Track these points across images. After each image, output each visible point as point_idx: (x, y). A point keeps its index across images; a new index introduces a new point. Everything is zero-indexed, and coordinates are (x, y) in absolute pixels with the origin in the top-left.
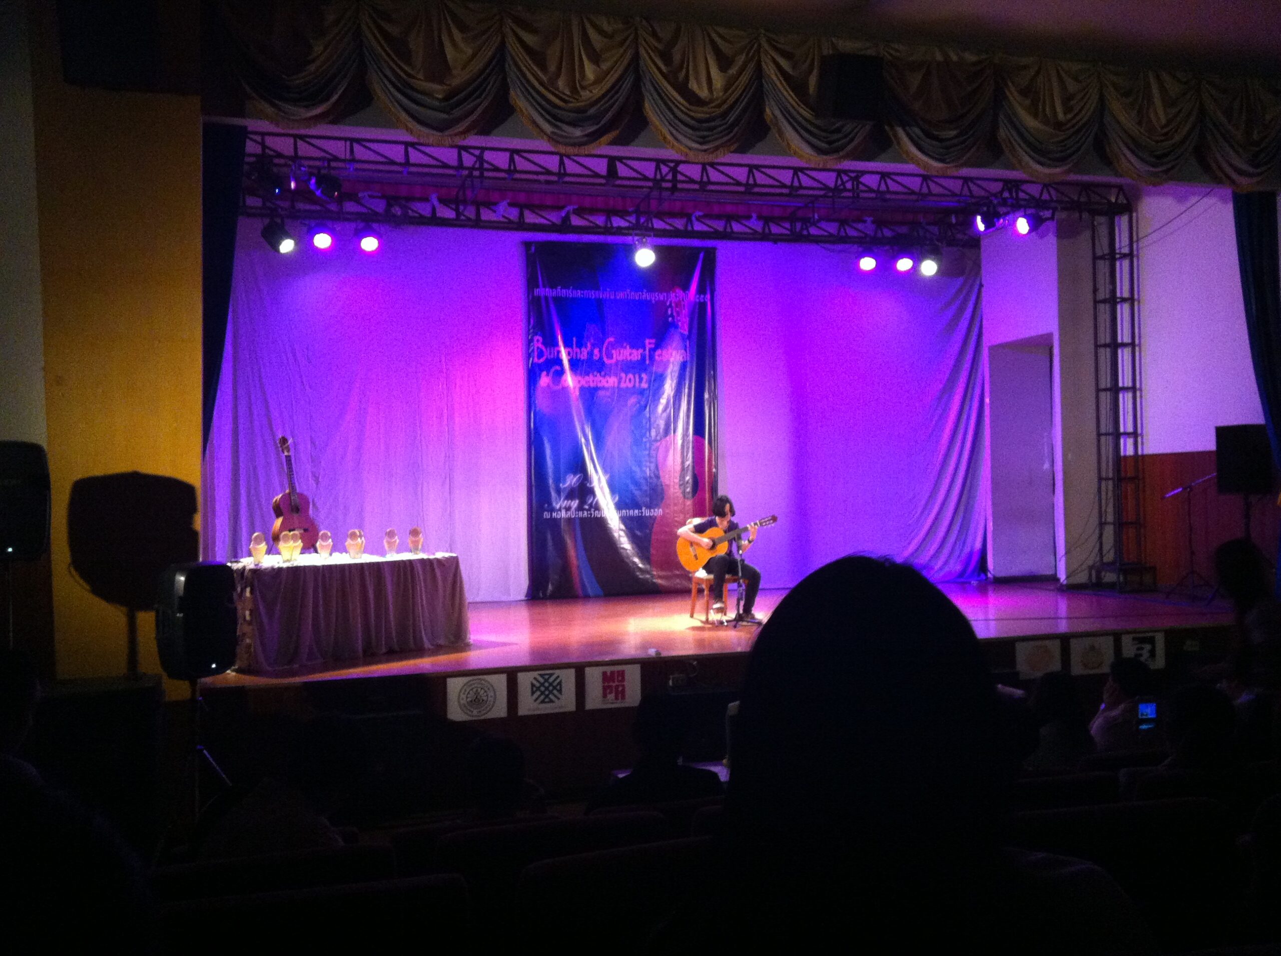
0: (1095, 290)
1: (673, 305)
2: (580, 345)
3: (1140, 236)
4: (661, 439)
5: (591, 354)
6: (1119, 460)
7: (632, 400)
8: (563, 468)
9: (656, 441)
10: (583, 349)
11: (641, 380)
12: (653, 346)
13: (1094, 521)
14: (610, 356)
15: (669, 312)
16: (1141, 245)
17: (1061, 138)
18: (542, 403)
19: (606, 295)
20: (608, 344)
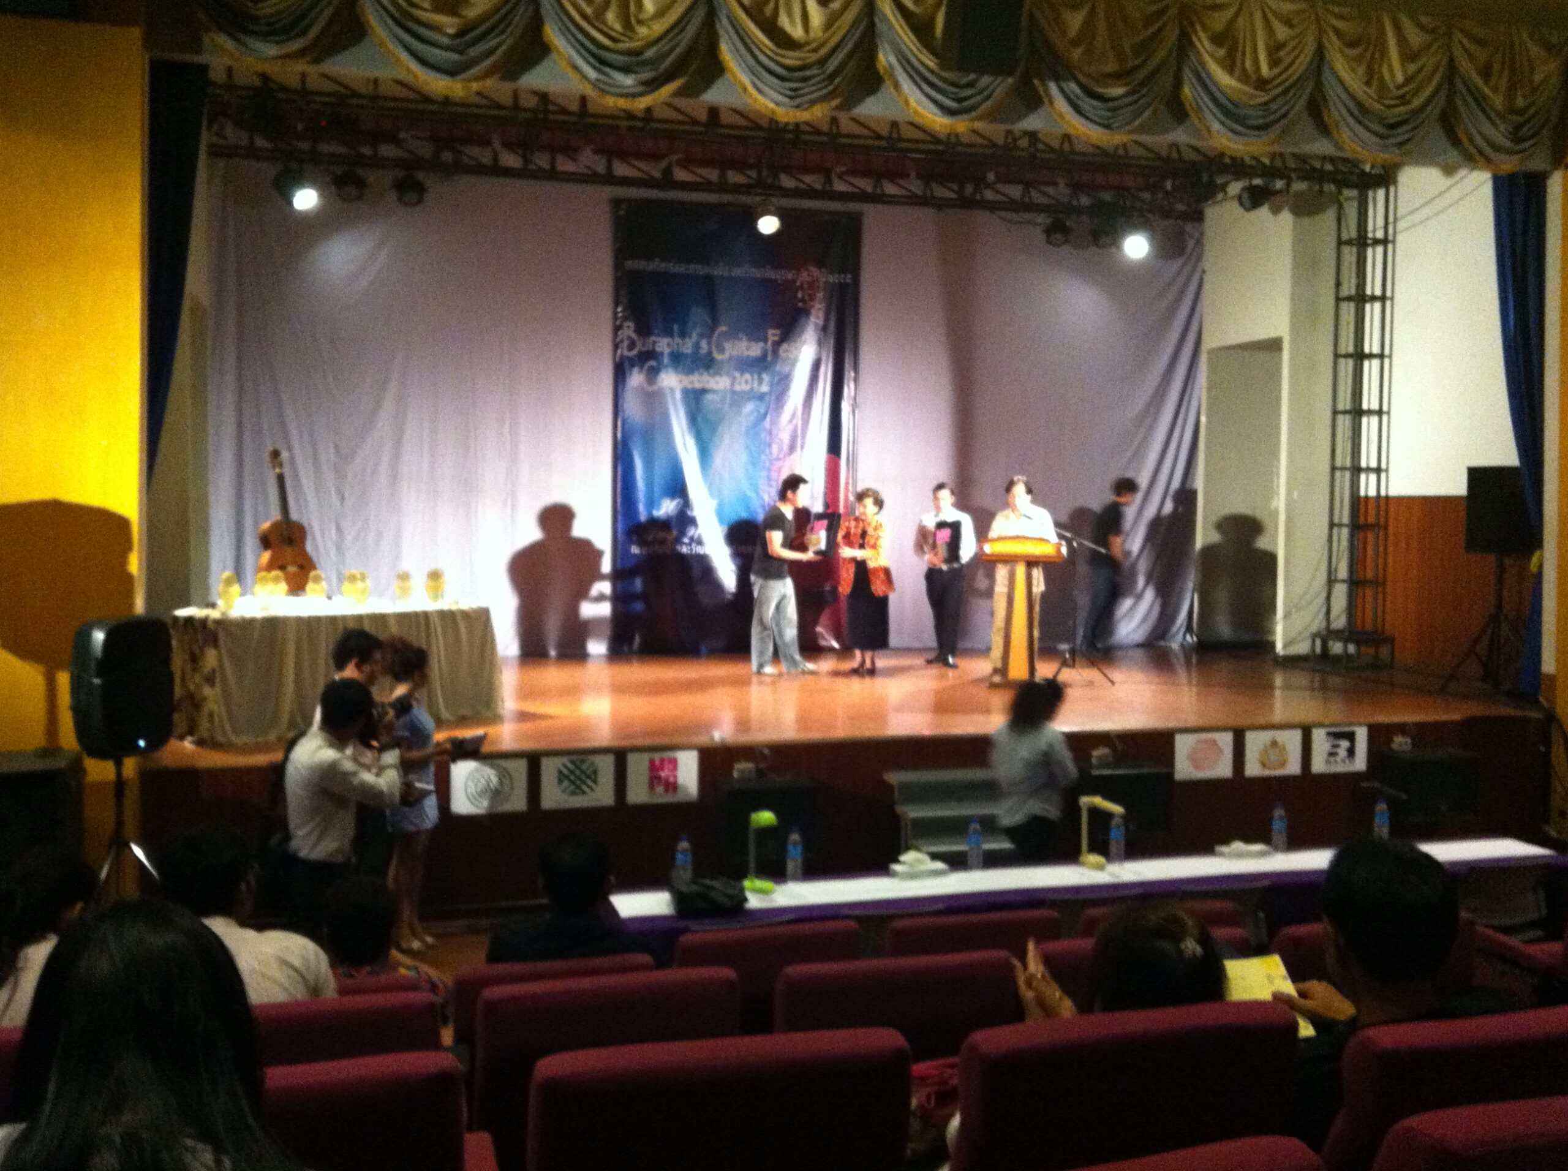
0: (1338, 284)
1: (806, 286)
2: (683, 334)
3: (1399, 214)
4: (784, 457)
5: (697, 346)
6: (1358, 503)
7: (749, 407)
8: (657, 490)
9: (778, 459)
10: (687, 340)
11: (761, 381)
12: (776, 338)
13: (1322, 576)
14: (722, 350)
15: (800, 295)
16: (1401, 225)
17: (1263, 100)
18: (633, 407)
19: (719, 271)
20: (719, 335)
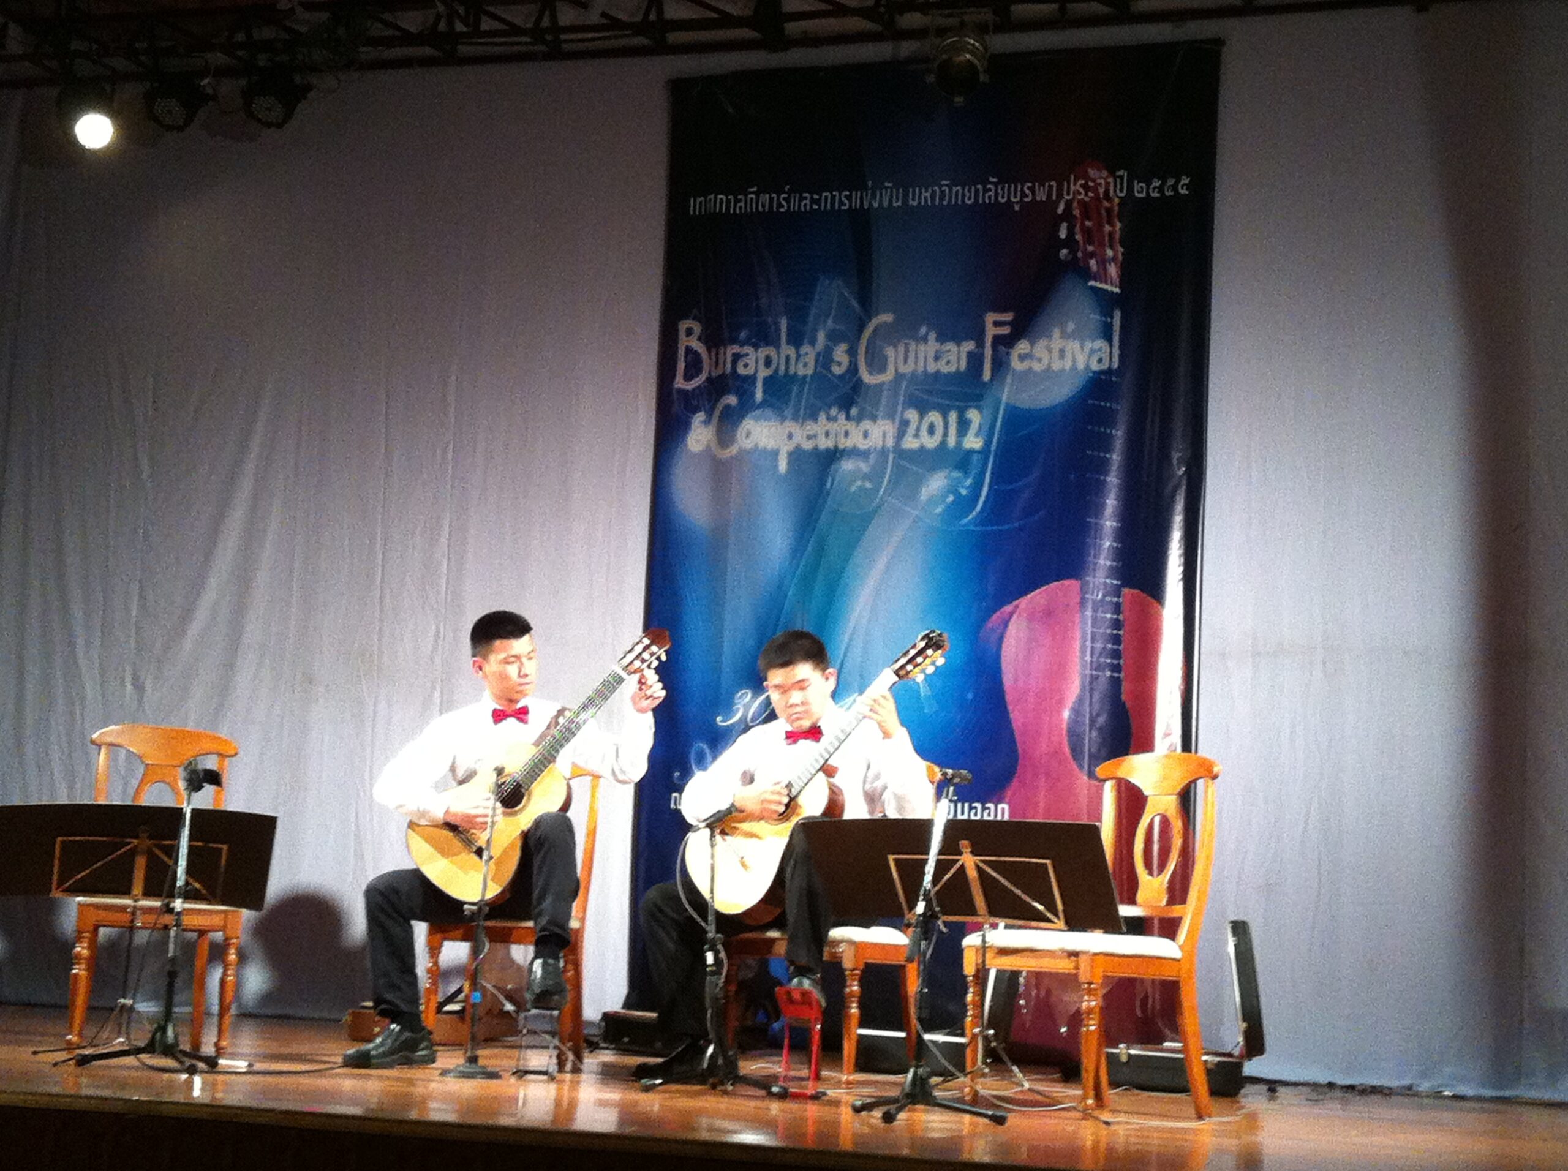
1: (1076, 212)
2: (796, 339)
5: (825, 359)
7: (936, 483)
8: (727, 672)
10: (805, 349)
11: (963, 425)
12: (1005, 330)
14: (877, 363)
15: (1063, 234)
19: (881, 198)
20: (875, 331)
